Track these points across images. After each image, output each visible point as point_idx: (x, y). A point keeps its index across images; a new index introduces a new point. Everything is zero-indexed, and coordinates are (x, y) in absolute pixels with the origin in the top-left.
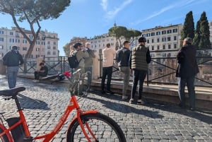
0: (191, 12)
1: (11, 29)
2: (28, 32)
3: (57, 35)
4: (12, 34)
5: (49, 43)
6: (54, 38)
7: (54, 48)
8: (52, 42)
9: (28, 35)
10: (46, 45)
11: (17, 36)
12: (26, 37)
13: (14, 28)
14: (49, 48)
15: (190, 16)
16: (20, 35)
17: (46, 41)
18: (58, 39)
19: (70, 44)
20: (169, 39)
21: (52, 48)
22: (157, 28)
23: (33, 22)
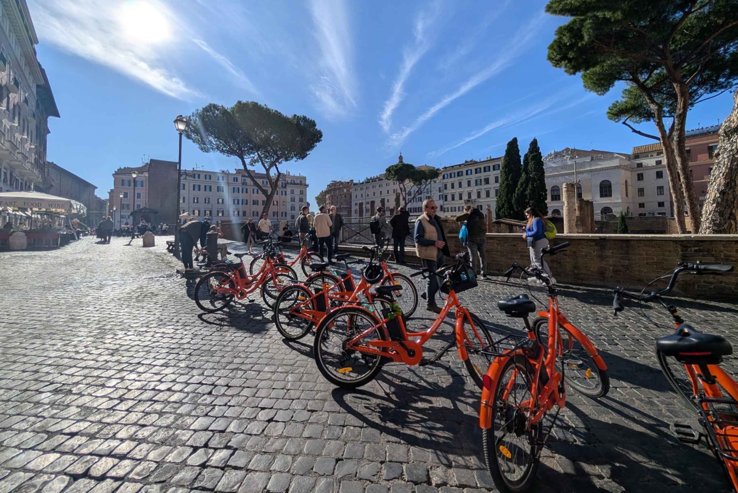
0: (515, 140)
1: (235, 172)
2: (260, 176)
3: (305, 178)
4: (236, 179)
5: (292, 192)
6: (301, 183)
7: (301, 200)
8: (297, 191)
9: (259, 181)
10: (289, 196)
11: (244, 183)
12: (256, 184)
13: (238, 171)
14: (293, 200)
15: (513, 146)
16: (249, 181)
17: (289, 190)
18: (307, 186)
19: (327, 192)
20: (487, 181)
21: (297, 200)
22: (467, 164)
23: (270, 167)
